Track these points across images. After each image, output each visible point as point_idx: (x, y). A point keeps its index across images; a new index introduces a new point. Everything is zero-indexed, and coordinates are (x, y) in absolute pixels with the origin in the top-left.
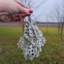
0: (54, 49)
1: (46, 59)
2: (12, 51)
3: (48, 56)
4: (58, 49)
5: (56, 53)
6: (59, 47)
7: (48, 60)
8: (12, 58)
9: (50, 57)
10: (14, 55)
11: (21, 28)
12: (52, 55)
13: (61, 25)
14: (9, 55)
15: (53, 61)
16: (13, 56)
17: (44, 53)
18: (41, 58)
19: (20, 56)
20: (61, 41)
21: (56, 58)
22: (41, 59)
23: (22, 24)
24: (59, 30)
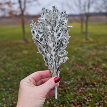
0: (76, 57)
1: (64, 74)
2: (8, 65)
3: (68, 69)
4: (83, 56)
5: (80, 63)
6: (83, 53)
7: (68, 75)
8: (9, 77)
9: (70, 69)
10: (11, 73)
12: (74, 67)
13: (85, 18)
14: (3, 73)
15: (75, 77)
16: (9, 73)
19: (22, 73)
20: (86, 43)
21: (80, 71)
23: (21, 20)
24: (82, 26)
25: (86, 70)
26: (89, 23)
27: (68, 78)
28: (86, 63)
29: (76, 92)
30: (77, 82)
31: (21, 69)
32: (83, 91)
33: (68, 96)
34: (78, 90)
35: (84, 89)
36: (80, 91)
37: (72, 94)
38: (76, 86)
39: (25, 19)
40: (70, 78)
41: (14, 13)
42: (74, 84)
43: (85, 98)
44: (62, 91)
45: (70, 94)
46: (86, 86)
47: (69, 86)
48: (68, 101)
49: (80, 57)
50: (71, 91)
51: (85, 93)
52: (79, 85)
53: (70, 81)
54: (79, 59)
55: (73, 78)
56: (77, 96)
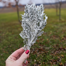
0: (53, 32)
1: (45, 42)
2: (10, 38)
3: (47, 39)
4: (58, 31)
5: (56, 35)
6: (58, 29)
7: (48, 43)
8: (10, 45)
9: (49, 40)
10: (12, 43)
11: (16, 13)
12: (52, 38)
13: (59, 5)
16: (11, 43)
17: (43, 37)
18: (40, 42)
19: (18, 43)
20: (60, 22)
21: (55, 41)
22: (41, 44)
24: (57, 11)
25: (59, 40)
26: (61, 9)
27: (48, 45)
28: (59, 35)
29: (53, 54)
30: (54, 47)
31: (18, 40)
32: (58, 53)
33: (48, 56)
34: (54, 53)
35: (58, 52)
36: (56, 53)
37: (50, 55)
38: (53, 50)
39: (19, 8)
40: (49, 45)
41: (12, 4)
42: (52, 49)
43: (59, 58)
44: (44, 53)
45: (49, 56)
46: (59, 50)
47: (48, 50)
48: (48, 59)
49: (56, 31)
50: (50, 54)
51: (59, 55)
52: (55, 50)
53: (49, 47)
54: (55, 33)
55: (51, 46)
56: (54, 56)
